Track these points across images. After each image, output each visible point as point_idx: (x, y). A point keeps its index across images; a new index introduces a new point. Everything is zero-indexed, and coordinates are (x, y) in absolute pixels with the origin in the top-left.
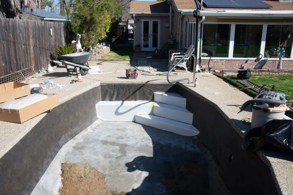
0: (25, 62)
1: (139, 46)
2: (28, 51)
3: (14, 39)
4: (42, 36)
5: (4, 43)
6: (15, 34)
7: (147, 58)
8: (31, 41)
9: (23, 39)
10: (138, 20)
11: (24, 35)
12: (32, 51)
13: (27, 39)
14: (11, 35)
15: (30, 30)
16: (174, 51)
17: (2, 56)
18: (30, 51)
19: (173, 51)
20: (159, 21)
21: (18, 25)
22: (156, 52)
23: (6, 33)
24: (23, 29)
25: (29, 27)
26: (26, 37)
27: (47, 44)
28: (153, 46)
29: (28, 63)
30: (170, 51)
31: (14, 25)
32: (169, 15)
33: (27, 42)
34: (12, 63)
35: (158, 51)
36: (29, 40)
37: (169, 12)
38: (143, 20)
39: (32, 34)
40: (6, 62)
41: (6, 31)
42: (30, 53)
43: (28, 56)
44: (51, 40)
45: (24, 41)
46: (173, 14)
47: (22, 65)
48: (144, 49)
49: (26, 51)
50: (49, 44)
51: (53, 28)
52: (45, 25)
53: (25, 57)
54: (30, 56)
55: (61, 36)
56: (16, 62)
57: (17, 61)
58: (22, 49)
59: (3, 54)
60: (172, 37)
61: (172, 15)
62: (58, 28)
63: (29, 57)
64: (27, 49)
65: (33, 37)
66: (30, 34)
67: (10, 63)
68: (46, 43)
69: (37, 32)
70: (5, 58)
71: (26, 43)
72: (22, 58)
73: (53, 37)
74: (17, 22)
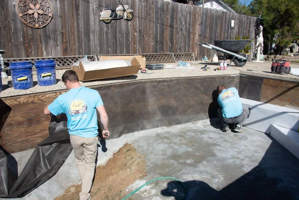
0: (184, 46)
2: (191, 36)
3: (172, 21)
4: (216, 25)
5: (158, 23)
6: (175, 16)
8: (198, 27)
9: (186, 23)
11: (188, 20)
12: (197, 38)
13: (191, 24)
14: (168, 17)
15: (197, 16)
17: (153, 35)
18: (193, 37)
21: (181, 9)
23: (162, 14)
24: (186, 14)
25: (196, 13)
26: (190, 23)
27: (224, 35)
29: (188, 49)
31: (175, 8)
33: (191, 27)
34: (165, 44)
36: (194, 26)
39: (201, 21)
40: (157, 42)
41: (162, 13)
42: (193, 39)
43: (189, 41)
44: (230, 32)
45: (186, 26)
47: (179, 48)
49: (187, 36)
50: (228, 36)
51: (236, 20)
52: (224, 15)
53: (185, 41)
54: (193, 42)
55: (249, 31)
56: (170, 44)
57: (172, 43)
58: (182, 33)
59: (155, 33)
62: (245, 21)
63: (191, 42)
64: (189, 34)
65: (201, 24)
66: (197, 20)
67: (163, 44)
68: (222, 34)
69: (208, 19)
70: (156, 38)
71: (189, 28)
72: (181, 41)
73: (236, 30)
74: (180, 7)
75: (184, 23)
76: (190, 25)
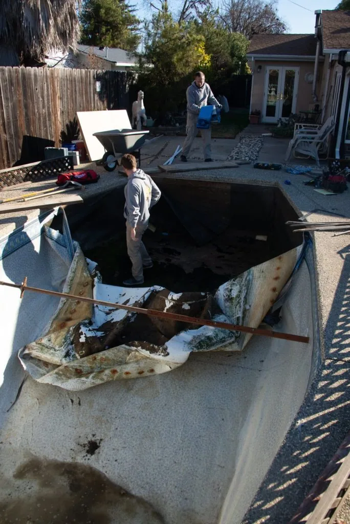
0: (45, 134)
1: (258, 114)
2: (53, 118)
3: (26, 98)
4: (80, 93)
5: (8, 106)
7: (263, 134)
8: (58, 102)
9: (43, 97)
10: (260, 67)
11: (45, 92)
12: (59, 118)
13: (50, 98)
15: (56, 83)
16: (304, 126)
17: (4, 125)
18: (55, 117)
19: (302, 125)
20: (296, 70)
21: (35, 77)
22: (279, 125)
23: (12, 90)
24: (42, 82)
25: (54, 80)
26: (48, 96)
27: (91, 106)
28: (283, 115)
29: (50, 137)
30: (297, 126)
31: (26, 76)
32: (315, 59)
33: (51, 103)
35: (282, 125)
36: (54, 100)
37: (315, 55)
38: (269, 69)
39: (61, 90)
40: (10, 136)
41: (12, 87)
42: (55, 120)
43: (50, 126)
44: (97, 100)
45: (44, 102)
46: (321, 57)
48: (267, 119)
49: (47, 117)
50: (94, 107)
51: (102, 80)
52: (87, 75)
53: (46, 126)
54: (56, 125)
57: (30, 133)
58: (39, 114)
59: (6, 122)
60: (315, 99)
61: (319, 59)
63: (53, 127)
64: (49, 114)
65: (62, 96)
66: (56, 90)
67: (19, 137)
68: (88, 105)
71: (48, 105)
72: (41, 128)
74: (32, 73)
75: (41, 99)
76: (48, 99)
